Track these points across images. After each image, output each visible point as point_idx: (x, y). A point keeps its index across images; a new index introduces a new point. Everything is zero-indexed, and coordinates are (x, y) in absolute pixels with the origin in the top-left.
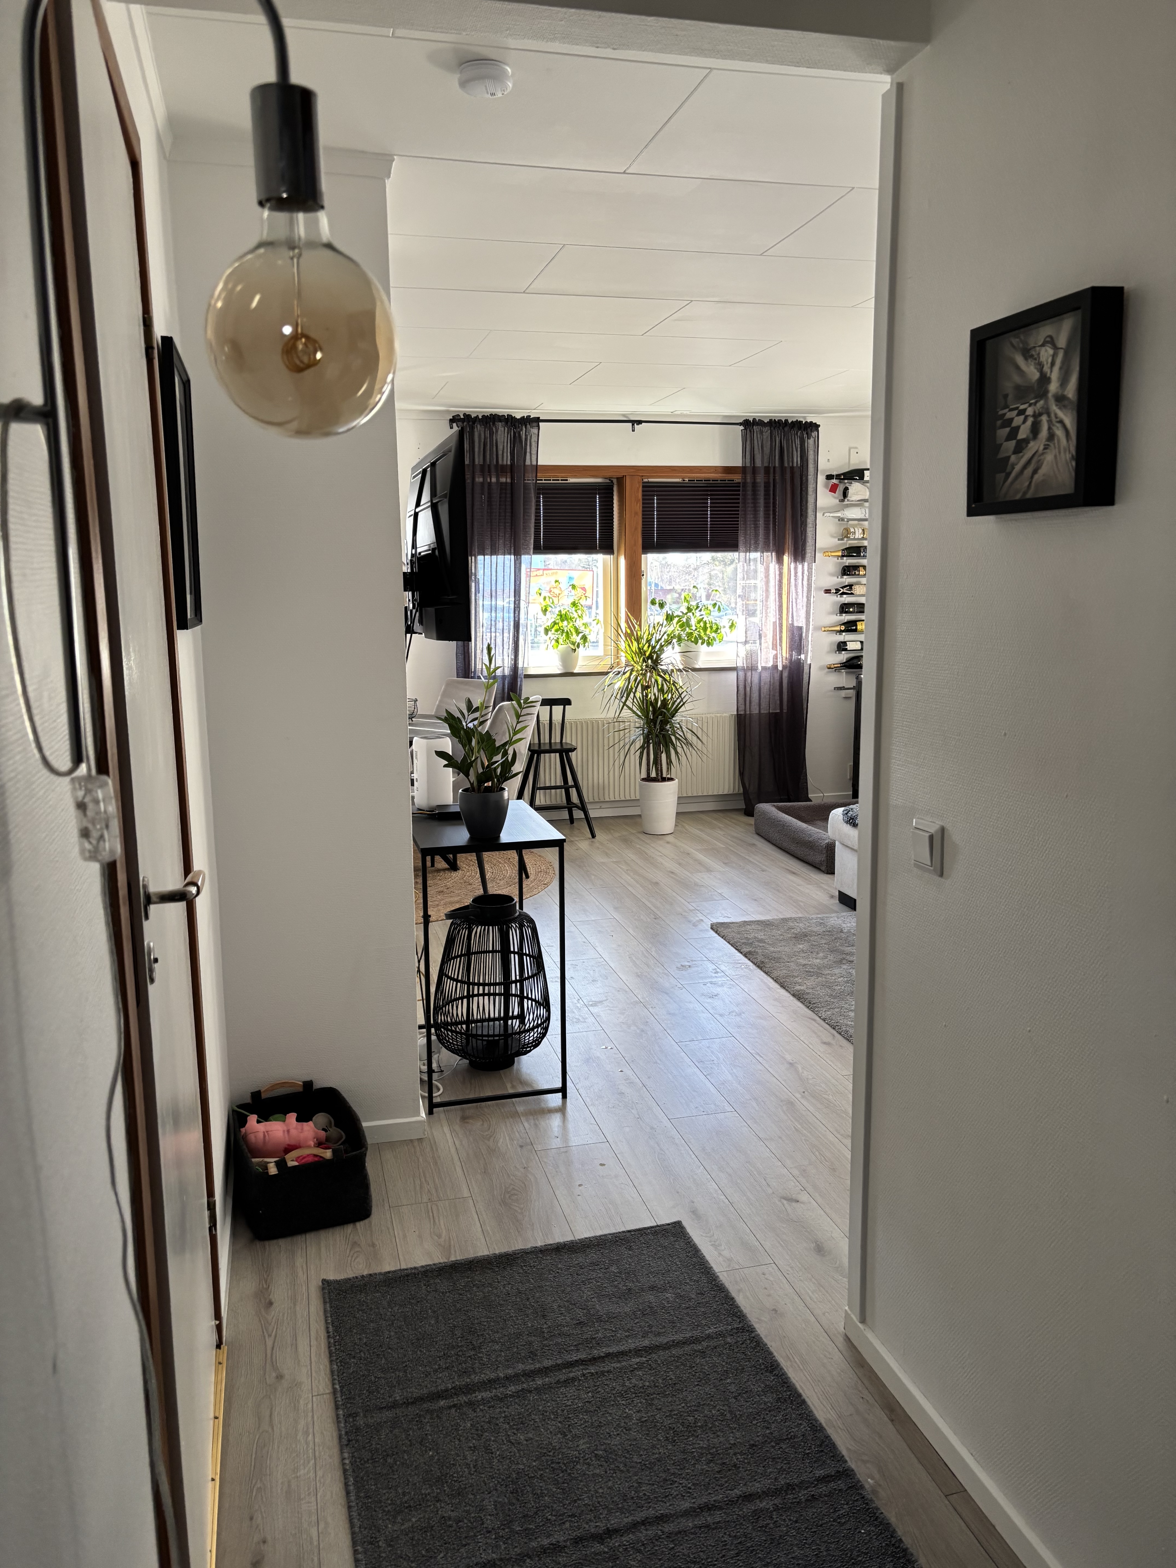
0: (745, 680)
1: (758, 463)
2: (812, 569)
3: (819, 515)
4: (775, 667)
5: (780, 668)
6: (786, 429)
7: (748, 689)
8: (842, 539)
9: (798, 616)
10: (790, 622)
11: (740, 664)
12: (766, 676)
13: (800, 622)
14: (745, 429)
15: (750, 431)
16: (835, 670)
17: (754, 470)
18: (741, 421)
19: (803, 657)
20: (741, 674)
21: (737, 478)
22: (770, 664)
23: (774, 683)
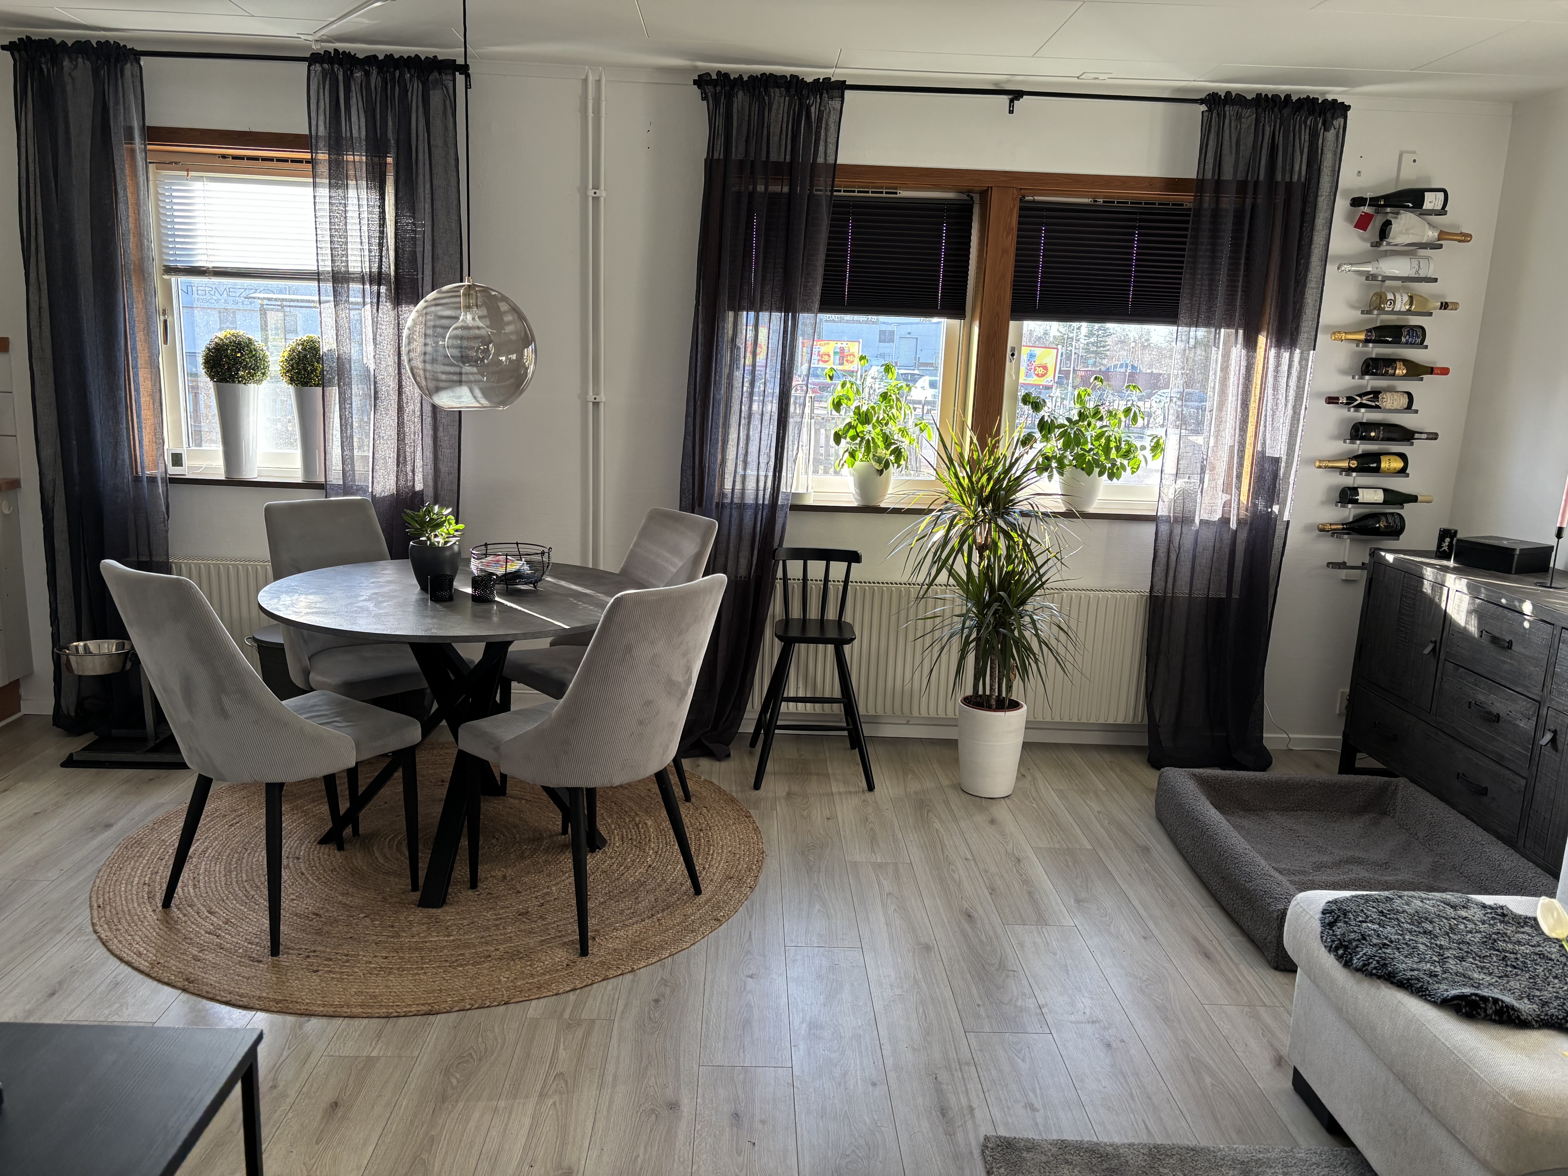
0: (1170, 541)
1: (1228, 174)
2: (1307, 360)
3: (1331, 268)
4: (1225, 521)
5: (1233, 525)
6: (1286, 112)
7: (1173, 557)
8: (1369, 312)
9: (1274, 439)
10: (1259, 449)
11: (1163, 512)
12: (1208, 535)
13: (1277, 449)
14: (1210, 110)
15: (1218, 114)
16: (1332, 536)
17: (1218, 184)
18: (1203, 96)
19: (1276, 508)
20: (1164, 528)
21: (1187, 199)
22: (1217, 517)
23: (1220, 548)
